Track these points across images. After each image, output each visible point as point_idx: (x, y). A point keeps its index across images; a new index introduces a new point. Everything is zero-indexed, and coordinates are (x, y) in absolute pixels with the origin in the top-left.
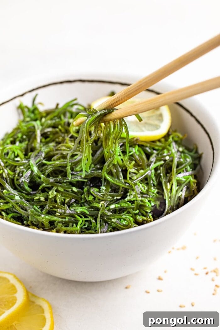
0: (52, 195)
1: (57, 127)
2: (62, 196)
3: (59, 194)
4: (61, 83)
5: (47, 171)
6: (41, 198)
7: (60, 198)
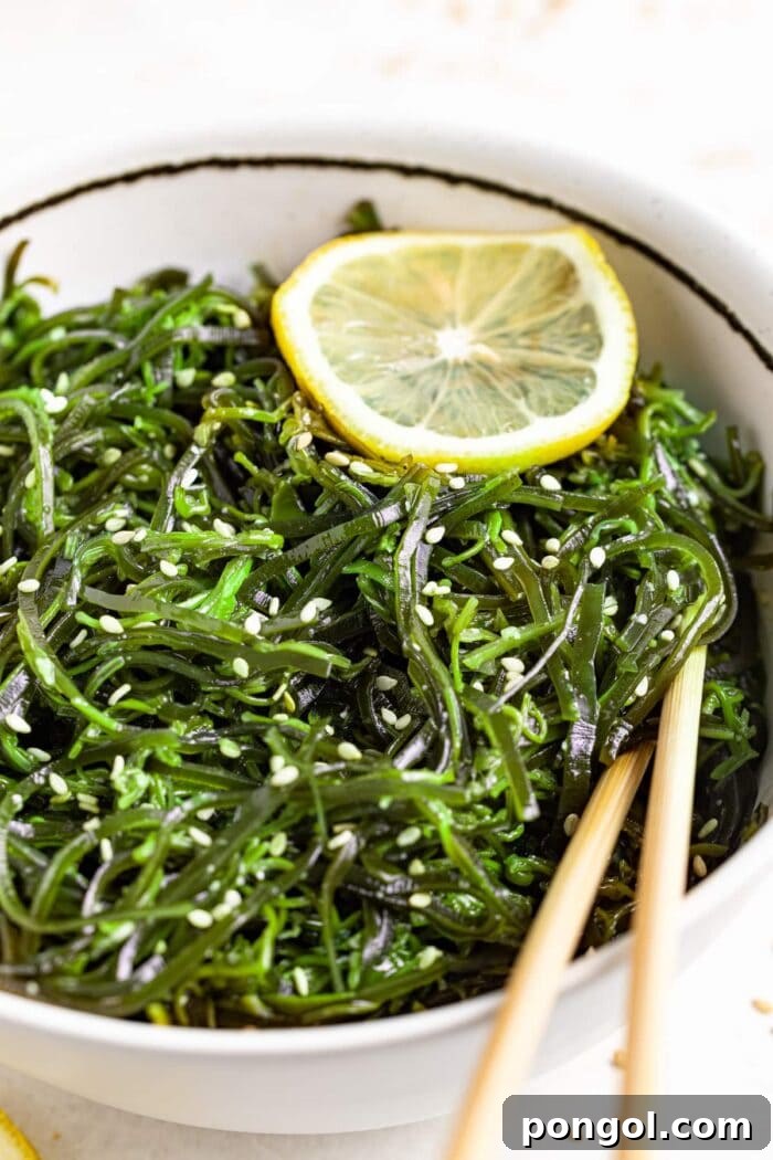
0: (131, 790)
1: (130, 423)
2: (177, 785)
3: (163, 778)
4: (130, 178)
5: (101, 670)
6: (81, 797)
7: (167, 797)
